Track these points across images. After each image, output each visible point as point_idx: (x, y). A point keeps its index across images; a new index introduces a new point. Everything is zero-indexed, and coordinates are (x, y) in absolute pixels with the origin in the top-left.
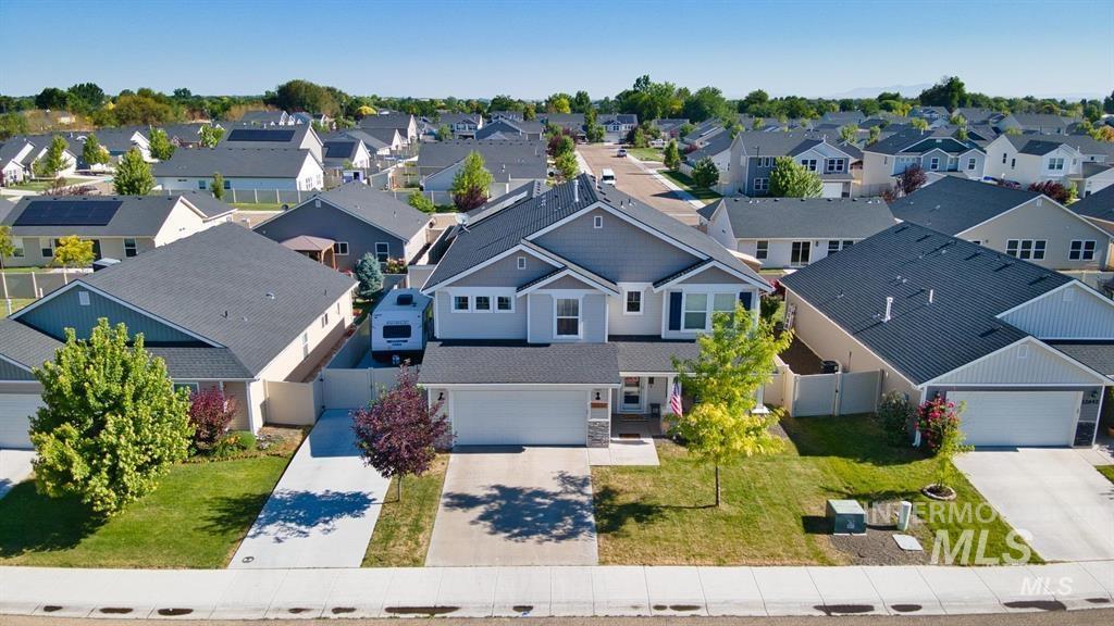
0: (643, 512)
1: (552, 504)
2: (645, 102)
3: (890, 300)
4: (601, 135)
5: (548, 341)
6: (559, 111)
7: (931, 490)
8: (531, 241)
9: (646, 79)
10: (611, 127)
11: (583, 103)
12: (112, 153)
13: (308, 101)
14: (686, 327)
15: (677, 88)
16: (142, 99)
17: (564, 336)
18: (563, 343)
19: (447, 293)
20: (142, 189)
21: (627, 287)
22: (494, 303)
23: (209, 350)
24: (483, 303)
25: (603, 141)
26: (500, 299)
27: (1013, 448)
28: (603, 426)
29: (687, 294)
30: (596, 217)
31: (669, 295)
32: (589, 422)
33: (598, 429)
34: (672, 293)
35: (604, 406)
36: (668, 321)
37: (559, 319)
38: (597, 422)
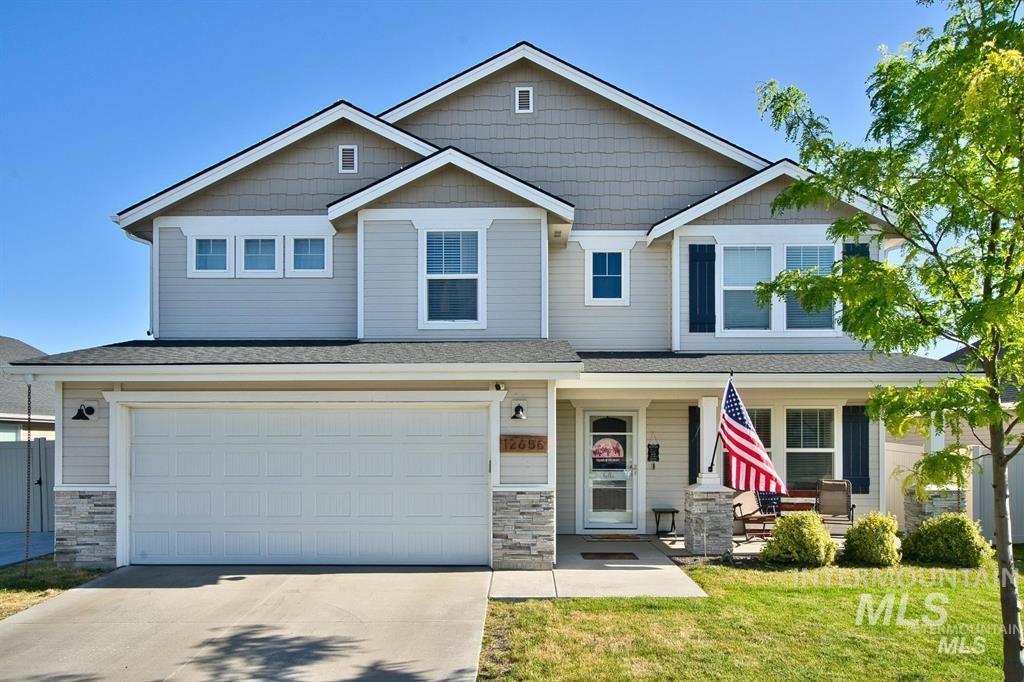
14: (727, 326)
17: (446, 322)
19: (178, 230)
22: (284, 255)
24: (260, 255)
26: (302, 245)
28: (534, 506)
29: (725, 249)
30: (518, 89)
31: (686, 252)
32: (496, 496)
33: (522, 514)
34: (692, 248)
35: (536, 444)
36: (687, 310)
37: (431, 282)
38: (518, 493)
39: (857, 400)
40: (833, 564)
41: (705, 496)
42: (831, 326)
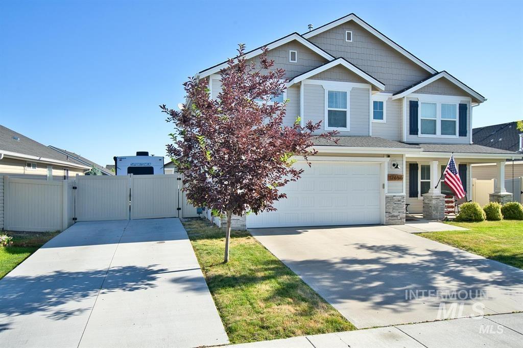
14: (422, 132)
17: (334, 128)
28: (399, 201)
29: (422, 103)
30: (347, 32)
31: (409, 103)
32: (387, 197)
33: (395, 204)
34: (411, 102)
35: (399, 178)
36: (409, 126)
37: (329, 111)
38: (394, 196)
39: (463, 162)
40: (486, 220)
41: (436, 197)
42: (455, 134)
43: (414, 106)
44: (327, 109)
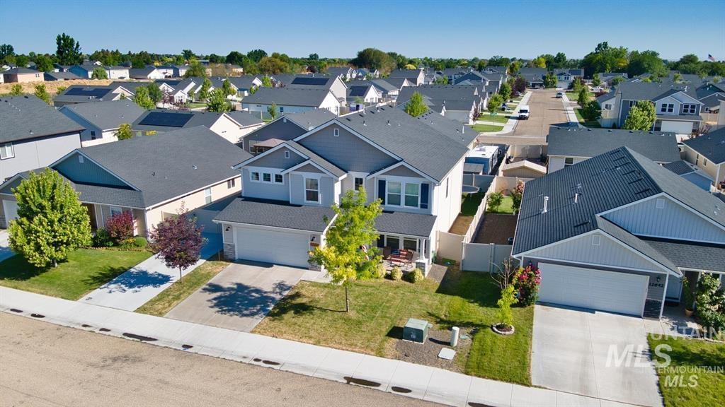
0: (302, 309)
1: (258, 298)
2: (598, 61)
3: (547, 198)
4: (554, 83)
5: (301, 204)
6: (537, 67)
7: (497, 327)
8: (297, 142)
9: (605, 44)
10: (563, 77)
11: (560, 61)
12: (240, 90)
13: (374, 61)
14: (389, 203)
15: (630, 51)
16: (274, 59)
17: (310, 201)
18: (309, 205)
19: (247, 170)
20: (219, 109)
21: (355, 175)
22: (273, 178)
23: (133, 191)
24: (267, 177)
25: (555, 87)
26: (277, 176)
27: (592, 311)
29: (388, 182)
30: (335, 129)
34: (380, 181)
36: (378, 198)
37: (307, 191)
42: (417, 206)
43: (382, 184)
44: (305, 190)
